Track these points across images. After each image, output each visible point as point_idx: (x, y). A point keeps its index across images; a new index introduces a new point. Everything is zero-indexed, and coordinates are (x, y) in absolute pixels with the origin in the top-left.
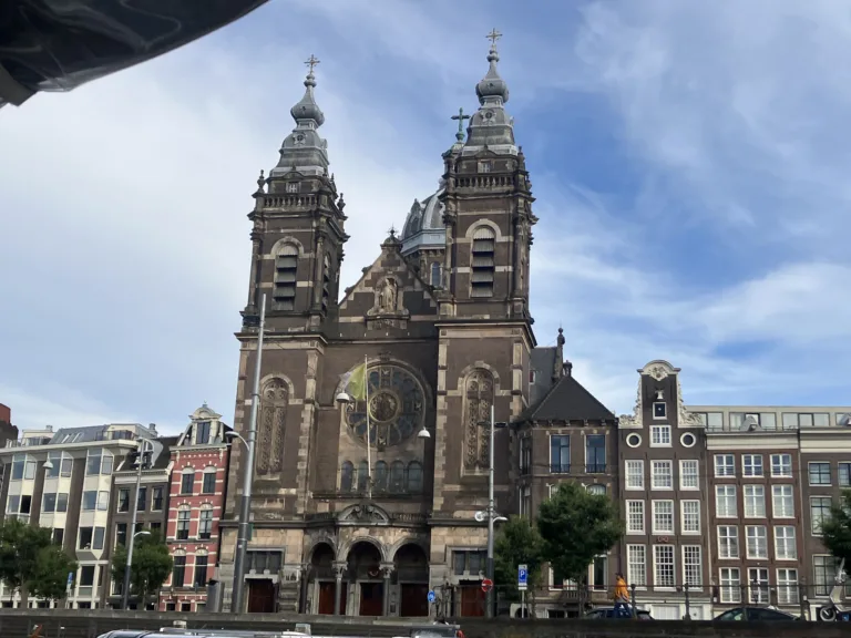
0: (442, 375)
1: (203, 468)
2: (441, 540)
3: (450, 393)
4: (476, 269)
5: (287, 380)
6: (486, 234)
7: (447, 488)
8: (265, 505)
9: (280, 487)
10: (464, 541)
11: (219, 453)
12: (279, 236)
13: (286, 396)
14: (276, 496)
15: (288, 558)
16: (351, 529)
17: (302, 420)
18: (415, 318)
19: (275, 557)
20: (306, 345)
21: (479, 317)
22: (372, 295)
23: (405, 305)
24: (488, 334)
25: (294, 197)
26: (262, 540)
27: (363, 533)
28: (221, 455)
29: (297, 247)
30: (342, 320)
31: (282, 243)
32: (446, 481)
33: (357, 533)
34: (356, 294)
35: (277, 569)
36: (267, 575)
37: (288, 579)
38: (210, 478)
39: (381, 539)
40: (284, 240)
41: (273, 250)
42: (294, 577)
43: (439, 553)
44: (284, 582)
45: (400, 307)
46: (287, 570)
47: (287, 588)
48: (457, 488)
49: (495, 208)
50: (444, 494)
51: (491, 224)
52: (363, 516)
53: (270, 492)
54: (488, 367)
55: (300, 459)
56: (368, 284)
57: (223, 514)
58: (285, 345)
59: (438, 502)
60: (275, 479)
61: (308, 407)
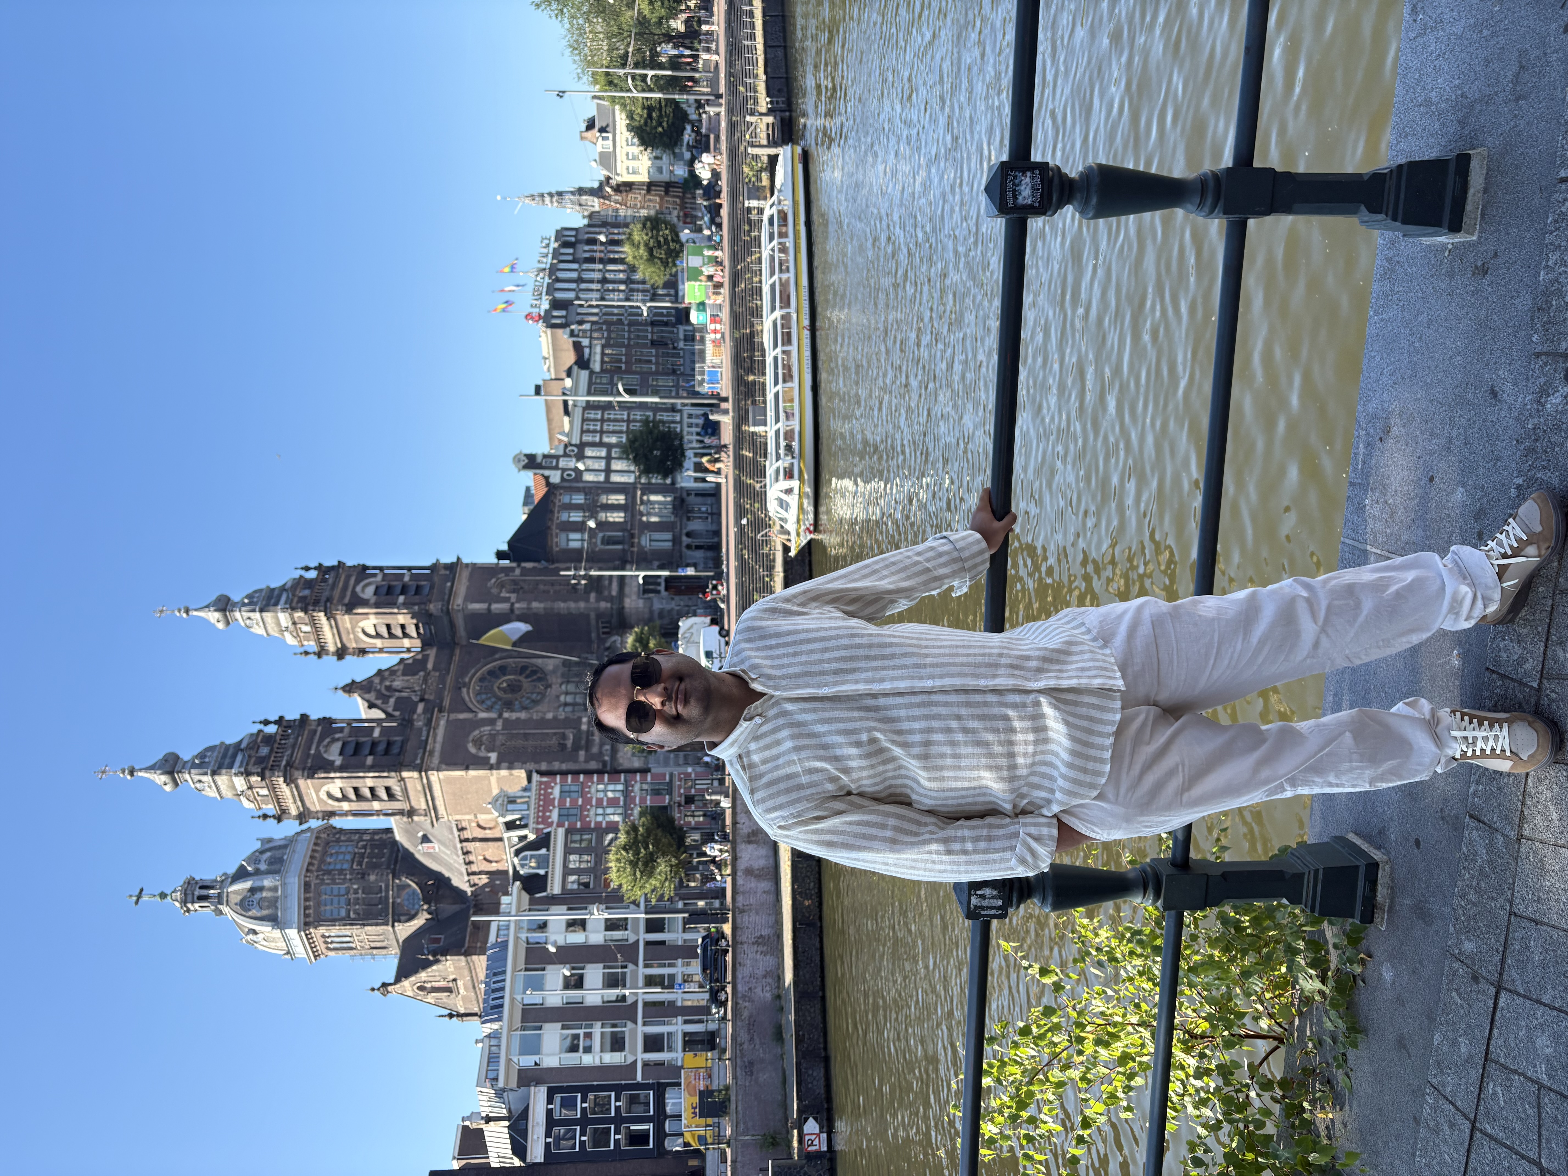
5: (476, 733)
6: (371, 588)
9: (579, 730)
12: (318, 755)
14: (588, 731)
21: (447, 589)
28: (545, 779)
31: (326, 751)
32: (587, 600)
34: (394, 710)
41: (331, 758)
49: (347, 582)
51: (362, 584)
53: (584, 736)
55: (555, 718)
56: (386, 702)
58: (440, 738)
59: (603, 605)
60: (571, 737)
61: (505, 715)
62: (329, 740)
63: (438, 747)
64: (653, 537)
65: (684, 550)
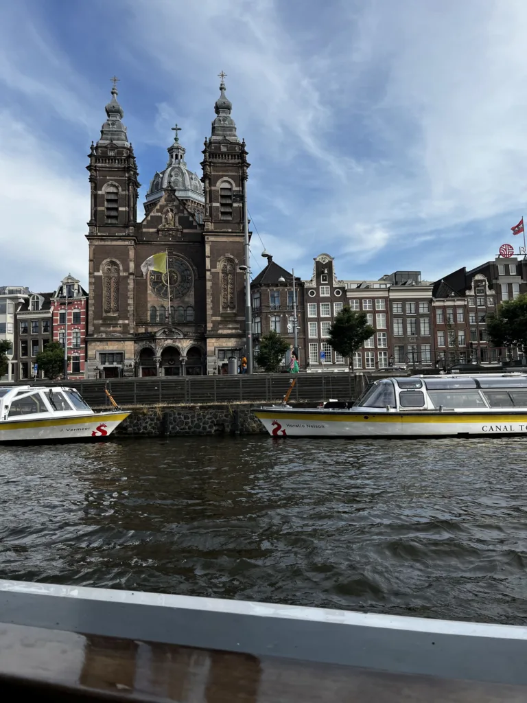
0: (208, 261)
1: (72, 310)
2: (212, 344)
3: (213, 270)
4: (222, 205)
5: (118, 262)
6: (227, 186)
7: (214, 318)
8: (111, 329)
9: (118, 319)
10: (224, 345)
11: (81, 301)
12: (105, 181)
13: (118, 271)
15: (127, 356)
16: (163, 340)
17: (128, 284)
18: (185, 231)
19: (120, 356)
20: (127, 243)
21: (226, 230)
22: (161, 217)
23: (180, 224)
24: (231, 239)
25: (113, 159)
26: (112, 347)
27: (169, 342)
28: (83, 302)
29: (117, 187)
30: (144, 230)
31: (108, 185)
32: (213, 315)
33: (166, 342)
34: (151, 217)
35: (121, 361)
36: (115, 365)
37: (127, 366)
38: (77, 316)
39: (179, 345)
40: (110, 183)
41: (103, 188)
42: (131, 365)
43: (212, 351)
44: (125, 368)
45: (177, 224)
46: (126, 362)
47: (127, 371)
48: (219, 319)
49: (231, 171)
50: (212, 322)
51: (230, 180)
52: (169, 334)
53: (114, 322)
54: (232, 257)
55: (129, 305)
56: (158, 211)
57: (87, 334)
59: (209, 326)
60: (114, 315)
61: (131, 277)
62: (117, 184)
63: (108, 243)
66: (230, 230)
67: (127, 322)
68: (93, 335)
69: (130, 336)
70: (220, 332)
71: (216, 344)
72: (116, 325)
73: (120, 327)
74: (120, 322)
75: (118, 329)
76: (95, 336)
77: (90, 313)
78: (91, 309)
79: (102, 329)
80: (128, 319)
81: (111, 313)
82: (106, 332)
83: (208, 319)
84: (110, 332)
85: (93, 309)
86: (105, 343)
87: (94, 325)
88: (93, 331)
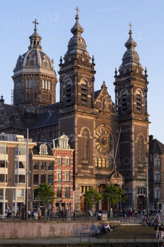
0: (133, 136)
1: (65, 157)
3: (135, 141)
4: (137, 104)
7: (135, 169)
8: (86, 171)
12: (82, 77)
13: (88, 135)
17: (93, 144)
21: (139, 119)
22: (101, 103)
23: (109, 108)
27: (115, 181)
28: (72, 153)
29: (87, 82)
31: (83, 79)
34: (97, 102)
38: (67, 160)
39: (120, 183)
41: (80, 82)
43: (135, 188)
48: (137, 170)
49: (141, 85)
51: (141, 90)
52: (116, 177)
53: (87, 167)
54: (142, 135)
55: (93, 157)
57: (74, 173)
58: (87, 117)
59: (134, 173)
60: (86, 162)
61: (94, 140)
62: (87, 80)
63: (84, 117)
64: (159, 191)
65: (154, 203)
66: (141, 119)
67: (92, 167)
68: (77, 174)
69: (94, 176)
70: (138, 177)
71: (136, 185)
72: (88, 169)
73: (90, 170)
74: (90, 167)
75: (89, 171)
76: (79, 175)
77: (76, 160)
78: (76, 157)
79: (82, 171)
80: (93, 165)
81: (85, 161)
82: (83, 173)
83: (133, 169)
84: (85, 173)
85: (77, 158)
86: (83, 180)
87: (78, 168)
88: (78, 171)
